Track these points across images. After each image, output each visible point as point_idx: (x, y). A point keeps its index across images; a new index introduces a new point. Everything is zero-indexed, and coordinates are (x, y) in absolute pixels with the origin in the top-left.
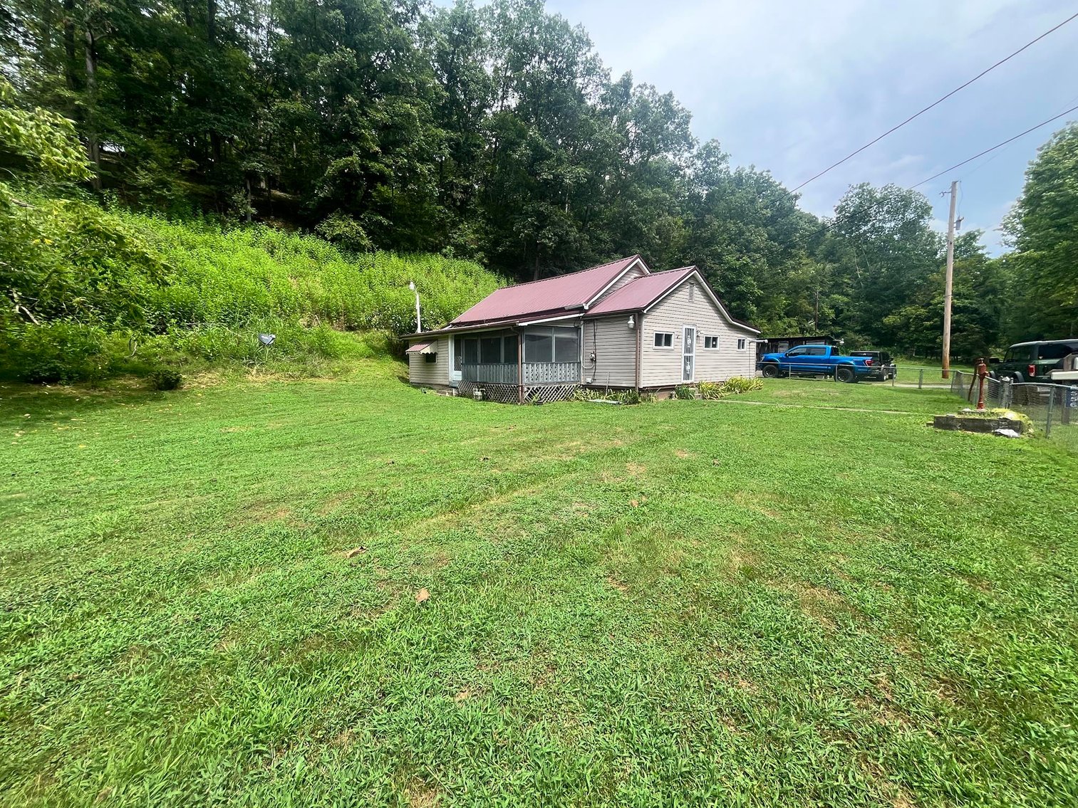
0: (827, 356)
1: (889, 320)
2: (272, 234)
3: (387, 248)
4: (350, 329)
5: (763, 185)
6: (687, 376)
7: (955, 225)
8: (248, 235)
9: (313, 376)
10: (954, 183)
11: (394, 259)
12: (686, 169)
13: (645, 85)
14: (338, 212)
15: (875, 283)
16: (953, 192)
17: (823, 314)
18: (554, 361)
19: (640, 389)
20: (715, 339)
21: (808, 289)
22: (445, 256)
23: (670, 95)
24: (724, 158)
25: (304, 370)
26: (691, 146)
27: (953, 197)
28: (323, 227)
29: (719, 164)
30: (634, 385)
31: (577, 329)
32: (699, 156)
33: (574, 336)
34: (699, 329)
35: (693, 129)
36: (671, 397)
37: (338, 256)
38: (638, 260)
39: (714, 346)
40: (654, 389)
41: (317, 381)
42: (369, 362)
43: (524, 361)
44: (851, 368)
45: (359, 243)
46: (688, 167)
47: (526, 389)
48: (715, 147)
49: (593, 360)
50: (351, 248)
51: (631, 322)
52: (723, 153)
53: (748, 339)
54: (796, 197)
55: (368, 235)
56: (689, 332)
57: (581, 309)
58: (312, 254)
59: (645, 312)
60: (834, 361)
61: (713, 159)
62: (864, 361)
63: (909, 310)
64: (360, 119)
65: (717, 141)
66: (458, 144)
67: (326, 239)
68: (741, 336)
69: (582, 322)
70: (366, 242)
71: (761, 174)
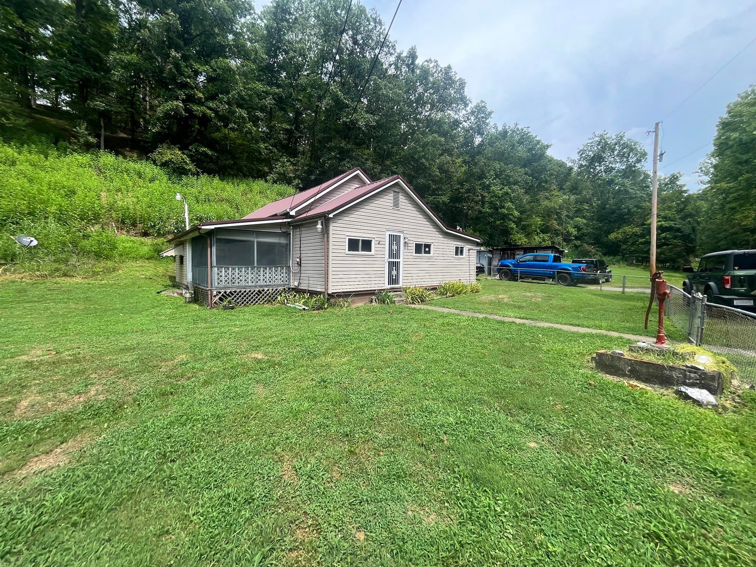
0: (550, 263)
1: (612, 236)
2: (108, 159)
3: (210, 172)
4: (145, 234)
5: (525, 138)
6: (393, 280)
7: (658, 158)
8: (85, 158)
9: (65, 275)
10: (657, 124)
11: (216, 181)
12: (464, 123)
13: (430, 60)
14: (167, 143)
15: (604, 209)
16: (656, 131)
17: (568, 232)
18: (256, 265)
19: (329, 295)
20: (428, 246)
21: (557, 213)
22: (266, 181)
23: (449, 67)
24: (490, 113)
25: (57, 270)
26: (466, 105)
27: (657, 136)
28: (155, 155)
29: (486, 119)
30: (323, 290)
31: (287, 235)
32: (472, 113)
33: (283, 241)
34: (407, 236)
35: (468, 92)
36: (372, 302)
37: (165, 178)
38: (358, 171)
39: (429, 252)
40: (346, 295)
41: (68, 280)
42: (146, 264)
43: (214, 263)
44: (569, 274)
45: (184, 168)
46: (465, 121)
47: (215, 293)
48: (483, 107)
49: (300, 264)
50: (177, 171)
51: (319, 226)
52: (489, 110)
53: (466, 247)
54: (548, 146)
55: (193, 161)
56: (394, 239)
57: (286, 215)
58: (140, 175)
59: (331, 216)
60: (555, 267)
61: (483, 115)
62: (580, 267)
63: (628, 229)
64: (186, 70)
65: (484, 102)
66: (280, 98)
67: (157, 165)
68: (460, 244)
69: (291, 228)
70: (191, 167)
71: (522, 130)
